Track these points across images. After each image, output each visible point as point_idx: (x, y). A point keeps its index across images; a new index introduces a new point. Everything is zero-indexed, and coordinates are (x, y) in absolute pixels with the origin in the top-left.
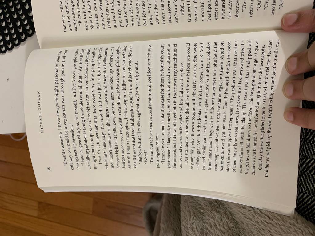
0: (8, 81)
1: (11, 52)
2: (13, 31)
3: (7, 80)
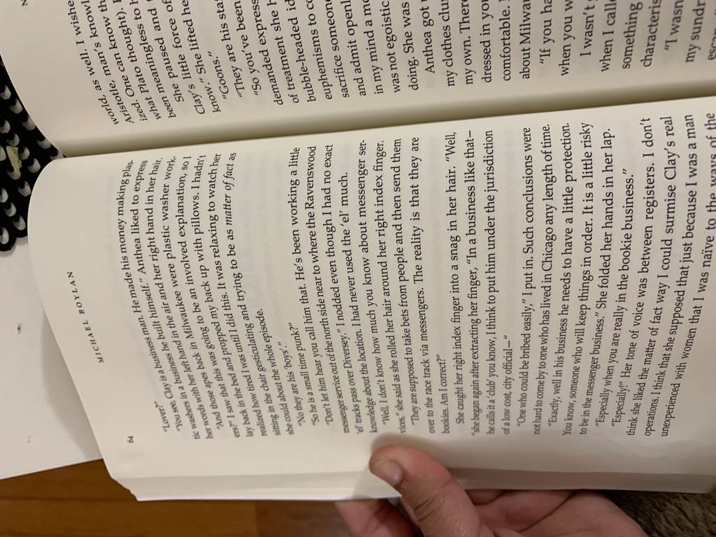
0: (19, 333)
1: (11, 254)
2: (5, 197)
3: (17, 331)
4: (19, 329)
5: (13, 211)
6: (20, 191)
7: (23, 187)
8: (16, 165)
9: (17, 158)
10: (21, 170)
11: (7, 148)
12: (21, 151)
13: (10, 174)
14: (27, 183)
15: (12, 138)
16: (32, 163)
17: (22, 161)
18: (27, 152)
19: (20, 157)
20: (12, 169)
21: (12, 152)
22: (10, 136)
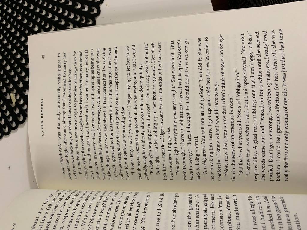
4: (9, 168)
5: (11, 119)
6: (15, 111)
8: (14, 101)
9: (15, 98)
11: (11, 94)
12: (16, 96)
14: (17, 108)
15: (13, 90)
16: (20, 100)
17: (17, 100)
18: (18, 97)
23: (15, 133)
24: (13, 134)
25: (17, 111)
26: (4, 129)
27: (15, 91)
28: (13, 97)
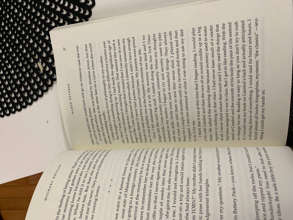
2: (38, 79)
4: (48, 122)
5: (42, 84)
6: (43, 77)
7: (44, 76)
8: (41, 69)
9: (41, 66)
10: (43, 70)
11: (38, 63)
12: (42, 64)
13: (39, 72)
14: (45, 74)
15: (39, 60)
16: (46, 68)
17: (43, 67)
18: (44, 65)
19: (42, 66)
20: (40, 70)
21: (39, 64)
22: (38, 59)
23: (47, 95)
24: (45, 96)
25: (45, 77)
26: (38, 92)
27: (40, 61)
28: (40, 65)
